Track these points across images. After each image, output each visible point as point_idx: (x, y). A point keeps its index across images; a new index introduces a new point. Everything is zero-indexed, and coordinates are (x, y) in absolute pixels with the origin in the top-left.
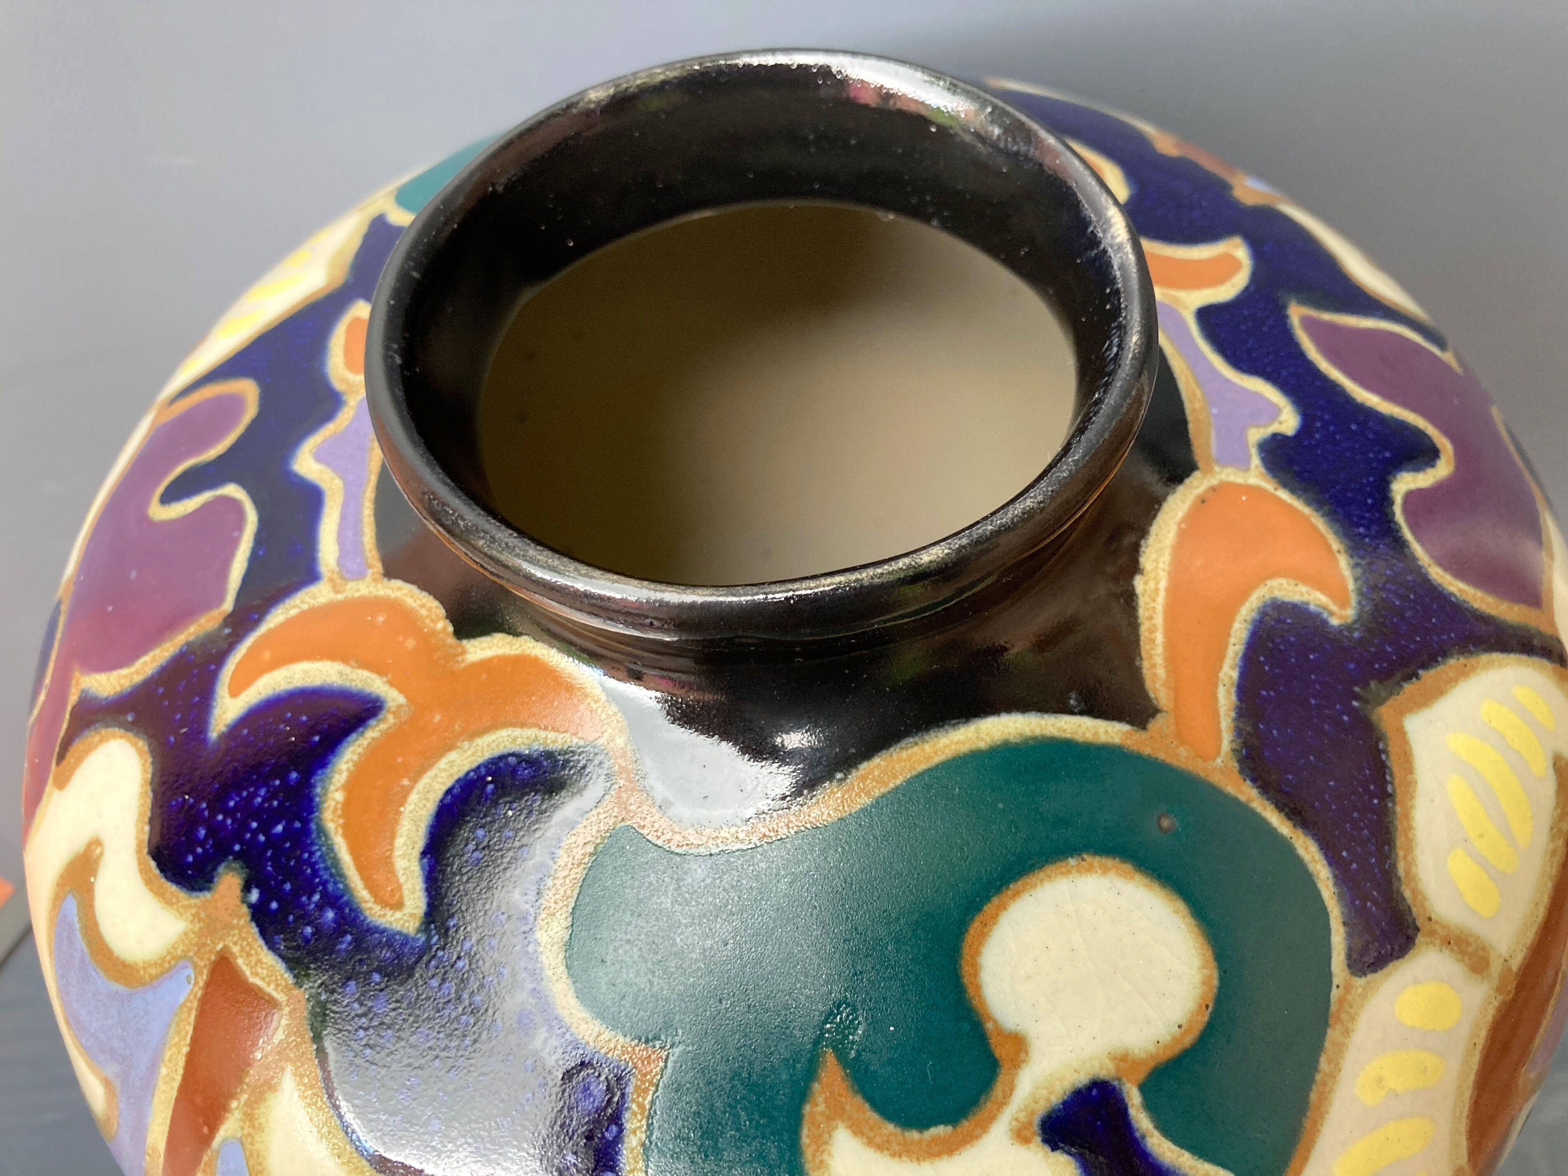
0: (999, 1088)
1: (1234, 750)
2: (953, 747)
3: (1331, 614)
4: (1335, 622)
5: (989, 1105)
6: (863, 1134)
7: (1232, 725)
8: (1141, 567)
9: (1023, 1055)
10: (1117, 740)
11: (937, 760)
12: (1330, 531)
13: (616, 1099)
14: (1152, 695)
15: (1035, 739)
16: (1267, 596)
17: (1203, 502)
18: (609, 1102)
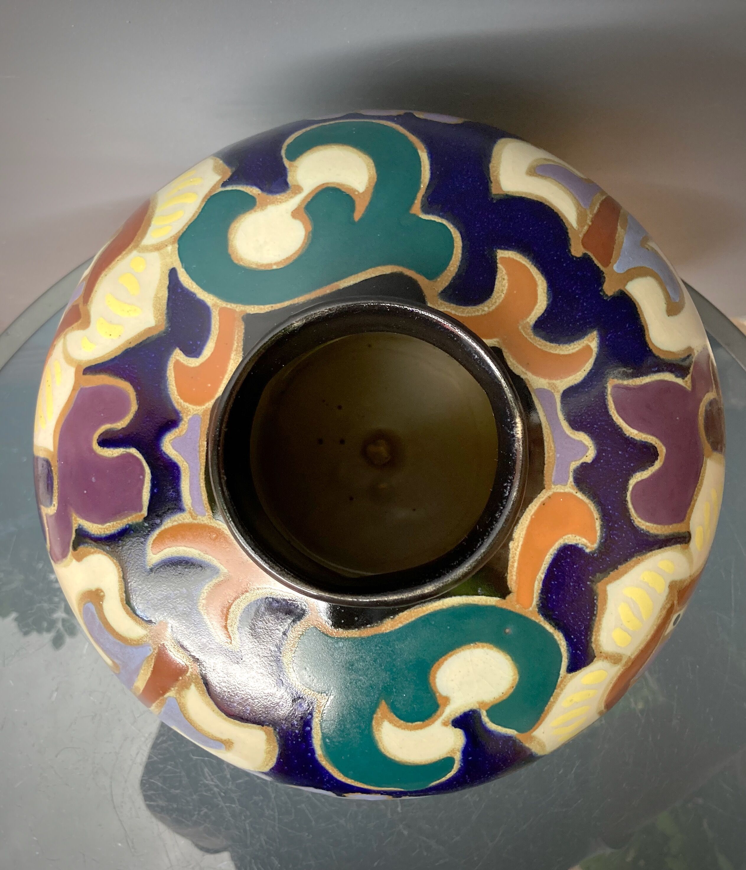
0: (439, 712)
1: (537, 605)
2: (433, 608)
3: (587, 547)
4: (588, 551)
5: (435, 716)
6: (393, 723)
7: (538, 595)
8: (513, 538)
9: (448, 703)
10: (494, 604)
11: (427, 612)
12: (596, 509)
13: (311, 708)
14: (509, 586)
15: (464, 605)
16: (562, 543)
17: (544, 504)
18: (308, 709)
